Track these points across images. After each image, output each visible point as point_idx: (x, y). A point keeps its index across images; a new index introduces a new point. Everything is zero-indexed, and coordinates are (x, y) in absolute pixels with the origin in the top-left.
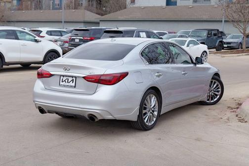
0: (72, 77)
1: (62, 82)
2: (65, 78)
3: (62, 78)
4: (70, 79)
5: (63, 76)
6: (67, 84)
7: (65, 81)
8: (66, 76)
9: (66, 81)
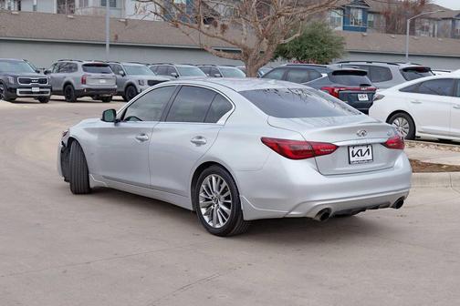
0: (367, 145)
1: (353, 156)
2: (356, 150)
3: (351, 149)
4: (364, 149)
5: (354, 146)
6: (361, 158)
7: (357, 154)
8: (358, 146)
9: (359, 153)
